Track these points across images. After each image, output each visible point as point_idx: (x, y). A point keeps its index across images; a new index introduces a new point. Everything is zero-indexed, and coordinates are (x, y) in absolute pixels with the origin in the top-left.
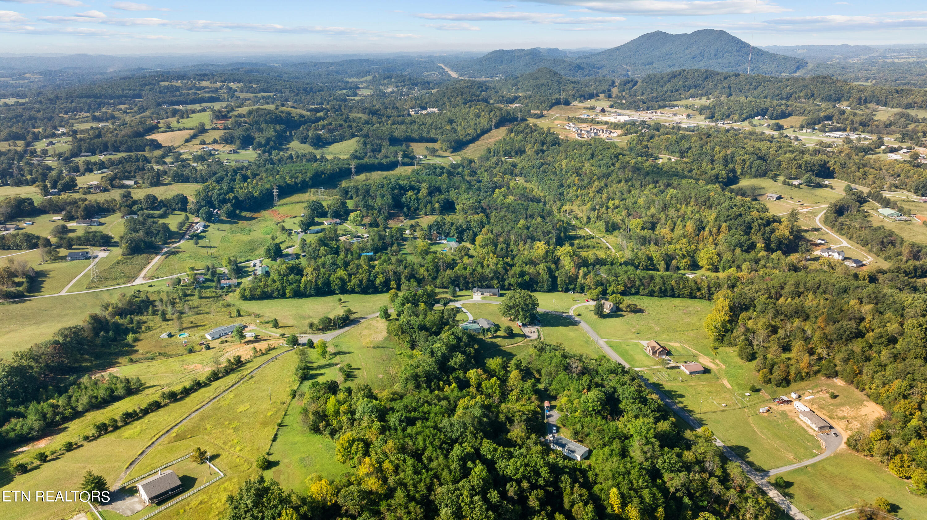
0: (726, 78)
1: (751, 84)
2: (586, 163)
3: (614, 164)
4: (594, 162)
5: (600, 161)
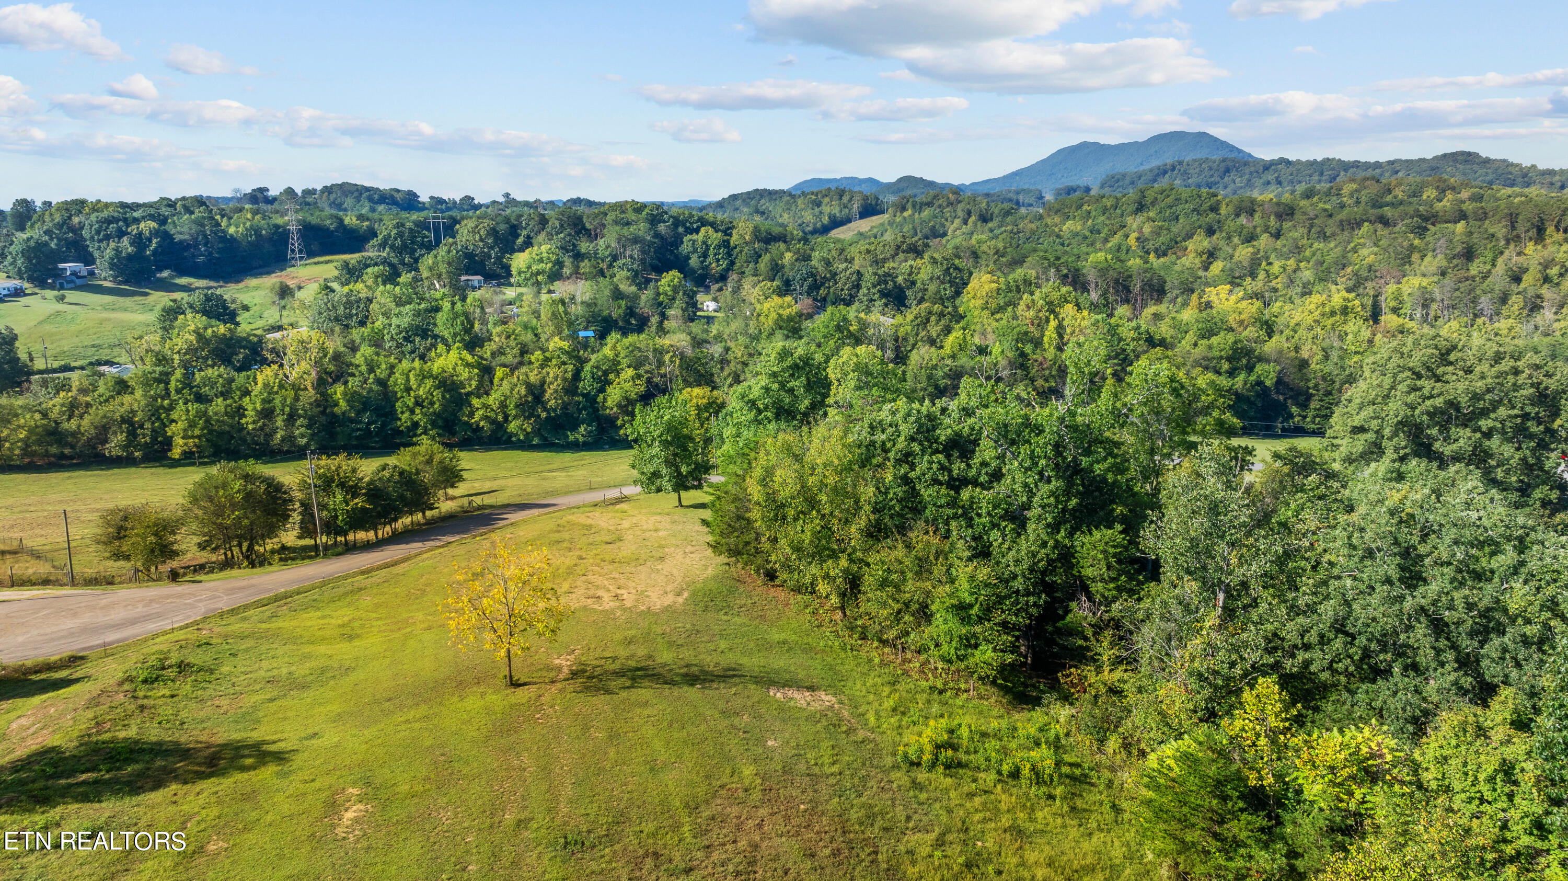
2: (1129, 220)
3: (1214, 209)
4: (1151, 214)
5: (1171, 207)
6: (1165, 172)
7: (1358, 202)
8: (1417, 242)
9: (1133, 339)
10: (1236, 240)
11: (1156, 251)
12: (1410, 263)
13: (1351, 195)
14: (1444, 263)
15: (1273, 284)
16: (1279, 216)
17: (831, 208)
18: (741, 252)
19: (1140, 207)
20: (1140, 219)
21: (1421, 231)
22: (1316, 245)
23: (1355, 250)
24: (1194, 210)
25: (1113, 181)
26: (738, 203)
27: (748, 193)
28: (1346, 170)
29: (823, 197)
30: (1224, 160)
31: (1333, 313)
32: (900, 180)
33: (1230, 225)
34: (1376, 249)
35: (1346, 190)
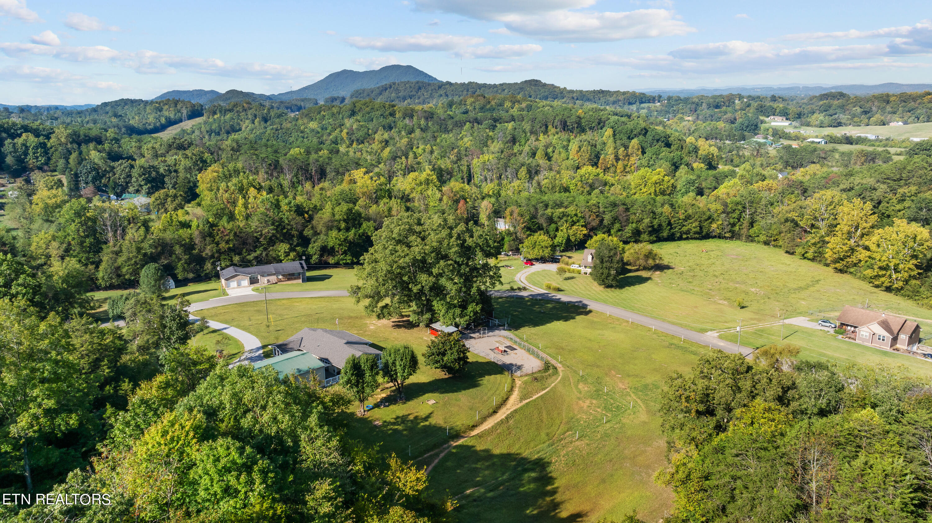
0: (440, 87)
1: (468, 91)
2: (346, 121)
3: (392, 114)
4: (359, 118)
5: (369, 113)
6: (386, 89)
7: (475, 109)
8: (491, 134)
9: (287, 211)
10: (403, 133)
11: (358, 140)
12: (487, 146)
13: (471, 105)
14: (502, 146)
15: (418, 160)
16: (427, 119)
17: (169, 113)
18: (56, 150)
19: (353, 113)
20: (352, 120)
21: (493, 128)
22: (443, 136)
23: (462, 139)
24: (382, 115)
25: (357, 94)
26: (108, 108)
27: (116, 102)
28: (480, 89)
29: (164, 105)
30: (418, 82)
31: (421, 183)
32: (228, 92)
33: (400, 124)
34: (471, 138)
35: (468, 102)
